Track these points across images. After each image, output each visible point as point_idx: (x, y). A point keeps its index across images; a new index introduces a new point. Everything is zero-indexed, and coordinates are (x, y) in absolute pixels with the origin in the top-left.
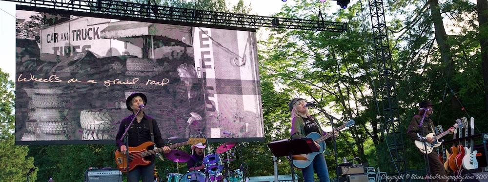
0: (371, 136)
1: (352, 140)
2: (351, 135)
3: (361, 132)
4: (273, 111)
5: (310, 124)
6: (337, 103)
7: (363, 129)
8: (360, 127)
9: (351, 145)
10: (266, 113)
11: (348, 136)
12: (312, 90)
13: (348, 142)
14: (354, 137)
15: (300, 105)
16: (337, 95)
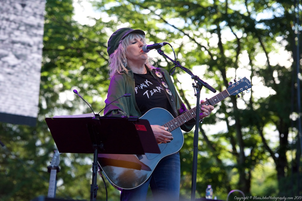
0: (272, 155)
1: (228, 160)
2: (229, 147)
3: (252, 144)
4: (63, 66)
5: (150, 88)
6: (210, 70)
7: (258, 137)
8: (251, 132)
9: (225, 169)
10: (47, 67)
11: (221, 149)
12: (158, 31)
13: (219, 161)
14: (234, 153)
15: (136, 46)
16: (212, 52)
